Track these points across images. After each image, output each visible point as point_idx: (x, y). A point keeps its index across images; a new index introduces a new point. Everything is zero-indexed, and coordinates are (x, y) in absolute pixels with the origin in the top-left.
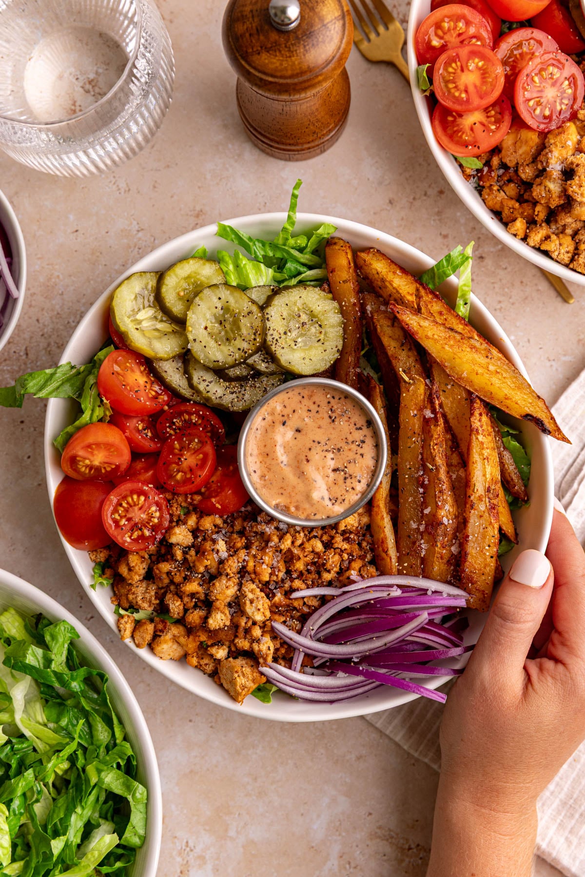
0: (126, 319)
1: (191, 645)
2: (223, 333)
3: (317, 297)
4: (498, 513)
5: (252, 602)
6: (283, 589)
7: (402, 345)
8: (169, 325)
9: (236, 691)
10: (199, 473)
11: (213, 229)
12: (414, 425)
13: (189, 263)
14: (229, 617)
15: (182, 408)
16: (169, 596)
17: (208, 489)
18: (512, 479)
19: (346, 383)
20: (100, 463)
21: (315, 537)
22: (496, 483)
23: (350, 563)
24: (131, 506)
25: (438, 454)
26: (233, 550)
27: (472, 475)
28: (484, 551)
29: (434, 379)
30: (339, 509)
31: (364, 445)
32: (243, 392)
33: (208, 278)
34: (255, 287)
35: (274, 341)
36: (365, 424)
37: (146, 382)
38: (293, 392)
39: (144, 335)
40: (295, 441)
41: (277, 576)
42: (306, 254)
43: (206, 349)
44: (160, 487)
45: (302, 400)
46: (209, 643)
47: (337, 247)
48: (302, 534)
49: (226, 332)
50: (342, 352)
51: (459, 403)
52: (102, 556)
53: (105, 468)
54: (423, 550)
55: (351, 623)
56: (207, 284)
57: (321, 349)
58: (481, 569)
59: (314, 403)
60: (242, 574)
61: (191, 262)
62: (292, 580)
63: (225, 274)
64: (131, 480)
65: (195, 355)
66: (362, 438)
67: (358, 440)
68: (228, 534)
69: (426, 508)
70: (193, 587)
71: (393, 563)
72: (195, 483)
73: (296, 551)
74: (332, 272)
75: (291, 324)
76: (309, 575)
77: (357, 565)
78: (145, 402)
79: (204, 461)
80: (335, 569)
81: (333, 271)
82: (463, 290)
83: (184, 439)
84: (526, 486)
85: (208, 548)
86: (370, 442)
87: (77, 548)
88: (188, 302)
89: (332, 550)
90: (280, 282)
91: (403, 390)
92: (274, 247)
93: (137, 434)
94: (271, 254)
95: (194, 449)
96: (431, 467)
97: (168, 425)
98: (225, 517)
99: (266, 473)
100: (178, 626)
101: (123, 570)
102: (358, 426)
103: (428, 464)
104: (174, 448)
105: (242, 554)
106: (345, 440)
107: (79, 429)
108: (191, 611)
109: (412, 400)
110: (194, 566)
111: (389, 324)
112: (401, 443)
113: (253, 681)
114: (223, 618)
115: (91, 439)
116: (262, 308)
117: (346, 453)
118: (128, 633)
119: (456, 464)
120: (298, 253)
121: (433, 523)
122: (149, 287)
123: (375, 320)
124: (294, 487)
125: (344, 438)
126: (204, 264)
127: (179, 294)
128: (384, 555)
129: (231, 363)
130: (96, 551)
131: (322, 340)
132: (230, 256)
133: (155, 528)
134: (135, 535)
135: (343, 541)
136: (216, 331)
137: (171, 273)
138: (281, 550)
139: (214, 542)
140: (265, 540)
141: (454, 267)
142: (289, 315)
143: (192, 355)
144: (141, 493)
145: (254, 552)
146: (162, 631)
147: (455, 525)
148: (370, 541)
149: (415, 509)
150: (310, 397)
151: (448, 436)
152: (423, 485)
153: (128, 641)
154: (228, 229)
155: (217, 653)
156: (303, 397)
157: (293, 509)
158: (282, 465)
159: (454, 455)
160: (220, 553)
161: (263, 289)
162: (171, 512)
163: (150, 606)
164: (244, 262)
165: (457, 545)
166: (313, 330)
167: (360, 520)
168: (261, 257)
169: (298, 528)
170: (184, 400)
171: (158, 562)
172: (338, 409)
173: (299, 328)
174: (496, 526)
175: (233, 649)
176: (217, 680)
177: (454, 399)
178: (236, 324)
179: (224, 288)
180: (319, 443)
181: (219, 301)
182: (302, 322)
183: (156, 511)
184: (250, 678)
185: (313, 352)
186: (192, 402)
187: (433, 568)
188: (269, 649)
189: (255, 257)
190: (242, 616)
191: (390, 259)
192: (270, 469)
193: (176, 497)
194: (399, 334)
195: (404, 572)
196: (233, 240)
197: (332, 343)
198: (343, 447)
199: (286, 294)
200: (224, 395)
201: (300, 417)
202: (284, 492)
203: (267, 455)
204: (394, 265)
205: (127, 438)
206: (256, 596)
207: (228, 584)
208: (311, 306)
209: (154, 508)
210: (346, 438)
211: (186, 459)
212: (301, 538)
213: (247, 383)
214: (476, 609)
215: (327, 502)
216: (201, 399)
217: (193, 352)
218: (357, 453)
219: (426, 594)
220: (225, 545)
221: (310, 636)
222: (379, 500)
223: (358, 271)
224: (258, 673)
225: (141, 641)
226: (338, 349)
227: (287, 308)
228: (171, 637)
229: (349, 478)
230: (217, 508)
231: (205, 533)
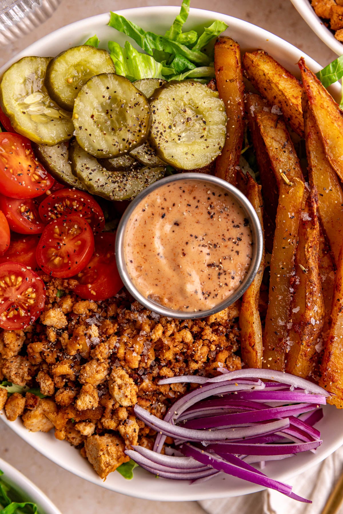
0: (13, 102)
1: (60, 422)
2: (109, 123)
3: (204, 93)
5: (120, 388)
6: (151, 375)
7: (284, 146)
8: (56, 111)
9: (100, 467)
10: (76, 260)
11: (105, 18)
12: (291, 227)
13: (79, 50)
14: (98, 399)
15: (64, 194)
16: (41, 375)
17: (85, 274)
19: (225, 180)
21: (186, 327)
23: (217, 354)
24: (9, 286)
25: (311, 257)
26: (105, 336)
29: (312, 182)
30: (211, 304)
31: (240, 243)
32: (124, 182)
33: (98, 67)
34: (144, 79)
35: (159, 135)
36: (243, 222)
37: (30, 166)
38: (175, 186)
39: (31, 119)
40: (174, 234)
41: (146, 363)
42: (195, 51)
43: (92, 137)
44: (38, 270)
45: (183, 194)
46: (77, 420)
47: (226, 46)
48: (173, 325)
49: (112, 122)
50: (223, 150)
51: (335, 207)
54: (288, 347)
55: (214, 411)
56: (96, 73)
57: (203, 145)
59: (194, 198)
60: (113, 359)
61: (82, 49)
62: (160, 368)
63: (115, 65)
64: (11, 262)
65: (79, 142)
66: (239, 236)
67: (235, 237)
68: (102, 318)
69: (295, 307)
70: (64, 369)
71: (259, 357)
72: (71, 268)
73: (166, 342)
74: (219, 70)
75: (177, 118)
76: (177, 364)
77: (223, 356)
78: (27, 186)
79: (81, 248)
80: (202, 360)
83: (65, 225)
85: (81, 332)
86: (246, 240)
88: (77, 90)
89: (201, 341)
90: (168, 77)
91: (282, 191)
92: (165, 41)
93: (19, 217)
94: (161, 49)
95: (73, 235)
96: (304, 269)
97: (49, 209)
98: (100, 302)
99: (142, 263)
100: (48, 401)
102: (236, 223)
103: (301, 266)
104: (54, 233)
105: (114, 341)
106: (222, 237)
108: (61, 390)
109: (290, 202)
110: (66, 349)
111: (273, 125)
112: (275, 243)
113: (118, 459)
114: (92, 400)
116: (149, 101)
117: (222, 249)
118: (0, 406)
119: (326, 266)
120: (187, 49)
121: (302, 322)
122: (39, 72)
123: (258, 121)
125: (221, 235)
126: (95, 53)
127: (67, 81)
128: (250, 348)
129: (115, 153)
131: (205, 136)
132: (121, 48)
133: (29, 309)
134: (11, 314)
135: (212, 333)
136: (102, 120)
137: (61, 59)
138: (152, 340)
139: (88, 326)
140: (137, 328)
141: (340, 73)
142: (175, 109)
143: (77, 142)
144: (18, 274)
145: (125, 340)
146: (32, 406)
147: (321, 326)
148: (237, 334)
149: (283, 307)
150: (191, 192)
151: (322, 240)
152: (294, 286)
153: (0, 413)
154: (120, 19)
155: (84, 430)
156: (184, 191)
157: (166, 300)
158: (159, 257)
159: (326, 257)
160: (93, 339)
161: (151, 82)
162: (47, 294)
163: (22, 381)
164: (134, 54)
165: (320, 344)
166: (197, 126)
167: (229, 313)
168: (151, 50)
169: (170, 319)
170: (67, 186)
171: (33, 341)
172: (217, 205)
173: (183, 123)
175: (100, 427)
176: (83, 454)
177: (330, 203)
178: (122, 115)
179: (113, 78)
180: (196, 237)
181: (107, 90)
182: (187, 117)
183: (32, 293)
184: (115, 457)
185: (196, 147)
186: (74, 189)
187: (296, 365)
188: (135, 431)
189: (145, 50)
190: (110, 399)
191: (276, 62)
192: (146, 260)
193: (53, 280)
194: (282, 135)
195: (269, 366)
196: (124, 32)
197: (214, 140)
198: (219, 243)
199: (174, 89)
200: (106, 183)
201: (179, 211)
202: (159, 284)
203: (145, 246)
204: (279, 68)
205: (8, 220)
206: (124, 382)
207: (98, 369)
208: (197, 102)
209: (30, 290)
210: (223, 235)
211: (65, 245)
212: (172, 328)
213: (129, 173)
214: (334, 405)
215: (200, 296)
216: (83, 186)
217: (78, 139)
218: (232, 250)
219: (288, 389)
220: (97, 331)
221: (173, 421)
222: (249, 297)
223: (245, 71)
224: (122, 453)
225: (12, 414)
226: (220, 147)
227: (174, 103)
228: (42, 411)
229: (223, 274)
230: (92, 294)
231: (79, 317)
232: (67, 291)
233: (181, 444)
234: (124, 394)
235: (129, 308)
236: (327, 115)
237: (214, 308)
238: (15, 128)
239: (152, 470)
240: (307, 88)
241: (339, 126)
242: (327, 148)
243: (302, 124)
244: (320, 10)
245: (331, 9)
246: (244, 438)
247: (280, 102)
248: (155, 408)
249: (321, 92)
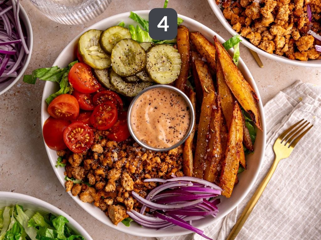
0: (84, 49)
1: (97, 197)
2: (127, 61)
3: (171, 50)
4: (240, 155)
5: (126, 181)
6: (141, 177)
7: (206, 75)
8: (104, 55)
9: (114, 219)
10: (109, 122)
11: (128, 14)
12: (208, 112)
13: (115, 28)
14: (115, 187)
15: (105, 92)
16: (89, 174)
17: (113, 129)
18: (247, 141)
19: (179, 89)
20: (65, 112)
21: (158, 156)
22: (241, 141)
23: (172, 169)
24: (77, 133)
25: (216, 126)
26: (120, 157)
27: (231, 137)
28: (232, 171)
29: (218, 92)
30: (170, 145)
31: (184, 118)
32: (133, 88)
33: (124, 36)
34: (144, 42)
35: (150, 67)
36: (186, 109)
37: (90, 78)
38: (155, 91)
39: (92, 58)
40: (154, 112)
41: (139, 171)
43: (119, 67)
44: (91, 126)
45: (159, 95)
46: (105, 197)
47: (182, 29)
48: (152, 154)
49: (129, 60)
50: (179, 76)
51: (228, 104)
52: (62, 154)
53: (67, 115)
54: (205, 167)
55: (169, 196)
56: (123, 38)
57: (170, 74)
58: (229, 179)
59: (164, 97)
60: (123, 168)
61: (117, 28)
62: (145, 174)
63: (131, 35)
64: (79, 122)
65: (113, 69)
66: (184, 115)
67: (182, 115)
68: (119, 150)
69: (208, 149)
70: (101, 172)
71: (191, 172)
72: (107, 126)
73: (148, 161)
75: (158, 61)
76: (153, 173)
77: (175, 170)
78: (88, 87)
79: (112, 117)
80: (165, 171)
81: (179, 40)
82: (236, 55)
83: (105, 106)
84: (253, 144)
85: (109, 155)
86: (187, 117)
87: (51, 149)
88: (113, 45)
89: (165, 163)
90: (155, 42)
91: (205, 95)
93: (83, 102)
95: (108, 111)
96: (213, 131)
97: (98, 99)
98: (119, 142)
99: (139, 125)
100: (92, 188)
101: (71, 161)
102: (183, 109)
103: (212, 130)
104: (100, 110)
105: (124, 160)
106: (176, 115)
107: (58, 95)
108: (99, 182)
109: (208, 100)
110: (102, 163)
111: (202, 66)
112: (201, 119)
113: (123, 216)
114: (113, 187)
115: (62, 100)
116: (146, 52)
117: (176, 120)
118: (69, 189)
119: (224, 131)
121: (211, 156)
122: (97, 37)
123: (195, 63)
124: (151, 133)
126: (123, 29)
127: (109, 41)
128: (187, 167)
129: (129, 75)
130: (60, 151)
131: (171, 70)
132: (134, 28)
133: (86, 144)
134: (78, 146)
135: (170, 159)
136: (124, 59)
137: (107, 31)
138: (142, 160)
139: (112, 153)
140: (135, 155)
141: (233, 44)
142: (158, 56)
144: (82, 127)
145: (129, 159)
146: (85, 190)
147: (220, 158)
148: (182, 161)
149: (203, 149)
150: (163, 94)
151: (222, 118)
152: (208, 139)
153: (69, 192)
154: (135, 15)
155: (108, 202)
156: (160, 93)
157: (149, 143)
158: (147, 123)
159: (224, 127)
160: (114, 158)
161: (148, 44)
162: (95, 137)
163: (81, 178)
164: (140, 31)
165: (220, 167)
166: (168, 65)
167: (178, 151)
168: (148, 29)
169: (150, 151)
170: (107, 89)
171: (87, 159)
172: (174, 100)
173: (161, 63)
174: (238, 160)
175: (115, 201)
176: (107, 214)
177: (227, 102)
178: (134, 58)
179: (130, 41)
180: (164, 115)
181: (127, 46)
182: (163, 60)
183: (88, 136)
184: (122, 215)
185: (167, 74)
186: (110, 90)
187: (208, 176)
188: (132, 203)
189: (146, 29)
190: (121, 187)
191: (205, 38)
192: (141, 123)
193: (98, 131)
194: (206, 70)
195: (195, 176)
196: (136, 21)
197: (175, 72)
198: (175, 118)
199: (158, 47)
200: (125, 88)
201: (157, 102)
202: (146, 135)
203: (141, 117)
204: (206, 40)
205: (79, 102)
206: (128, 179)
207: (116, 173)
208: (168, 54)
209: (87, 135)
210: (177, 114)
211: (104, 115)
212: (151, 156)
213: (135, 85)
214: (225, 196)
215: (165, 141)
216: (114, 89)
217: (113, 67)
218: (181, 121)
219: (204, 187)
220: (117, 155)
221: (150, 200)
222: (188, 143)
223: (191, 41)
224: (125, 213)
225: (75, 193)
226: (178, 75)
227: (157, 53)
228: (89, 192)
229: (176, 132)
230: (116, 138)
231: (109, 149)
232: (104, 137)
233: (153, 212)
234: (128, 184)
235: (132, 146)
236: (226, 62)
237: (171, 147)
238: (85, 61)
239: (139, 222)
240: (217, 49)
241: (231, 67)
242: (225, 77)
243: (215, 66)
244: (226, 16)
245: (231, 16)
246: (182, 208)
247: (206, 56)
248: (142, 194)
249: (223, 52)
